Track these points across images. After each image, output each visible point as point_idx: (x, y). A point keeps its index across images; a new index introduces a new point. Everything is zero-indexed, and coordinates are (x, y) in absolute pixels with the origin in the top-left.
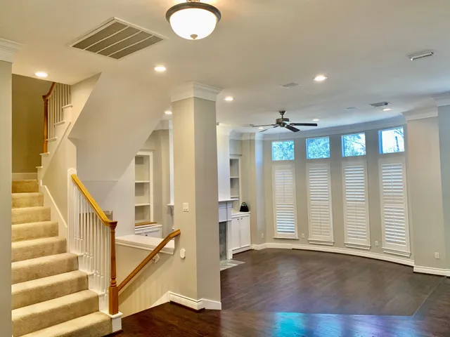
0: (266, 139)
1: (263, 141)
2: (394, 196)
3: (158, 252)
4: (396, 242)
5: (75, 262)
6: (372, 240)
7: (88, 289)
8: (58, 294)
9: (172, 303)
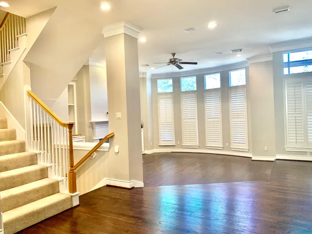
0: (153, 78)
1: (151, 79)
2: (238, 113)
3: (95, 151)
4: (239, 143)
5: (35, 157)
6: (224, 143)
7: (48, 177)
8: (27, 181)
9: (108, 186)
